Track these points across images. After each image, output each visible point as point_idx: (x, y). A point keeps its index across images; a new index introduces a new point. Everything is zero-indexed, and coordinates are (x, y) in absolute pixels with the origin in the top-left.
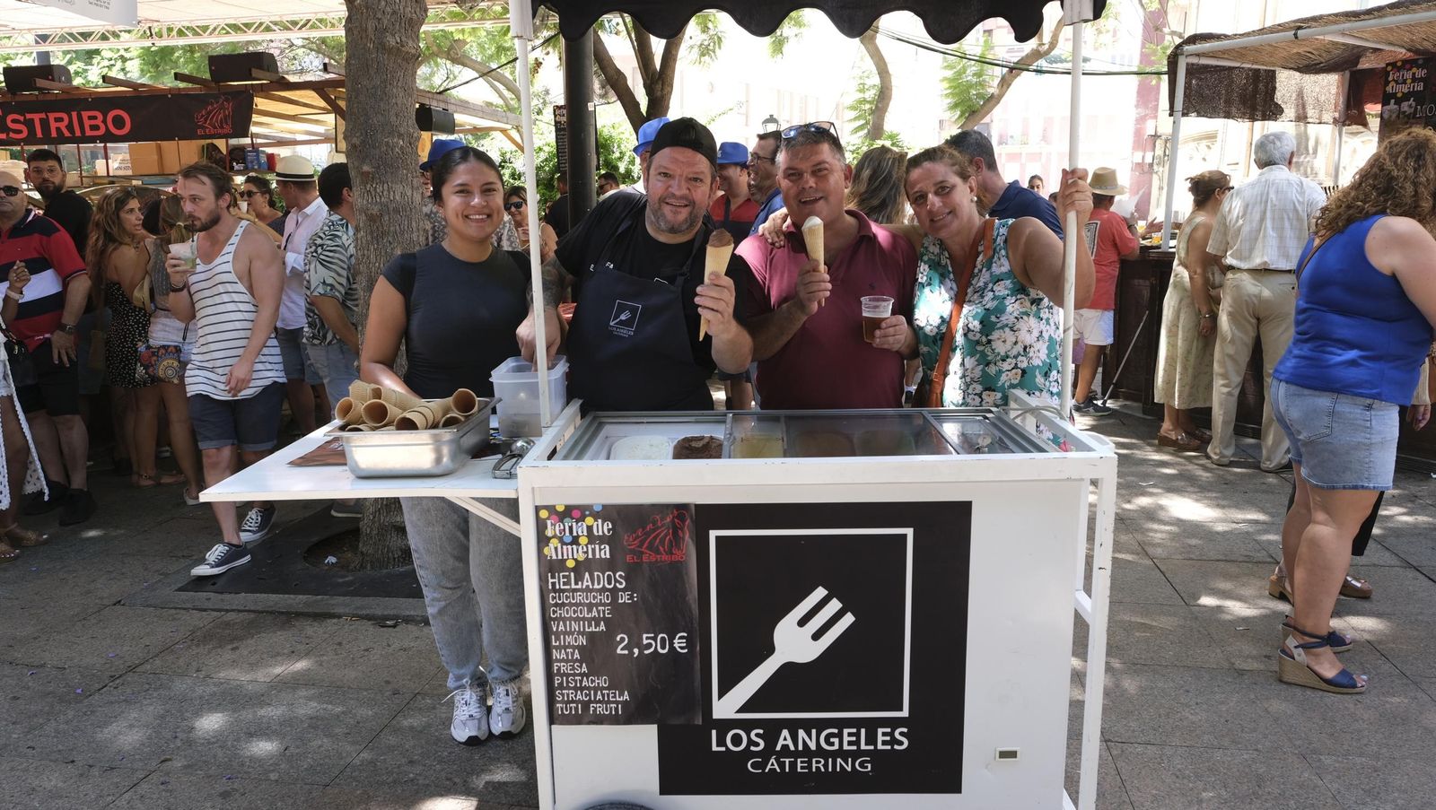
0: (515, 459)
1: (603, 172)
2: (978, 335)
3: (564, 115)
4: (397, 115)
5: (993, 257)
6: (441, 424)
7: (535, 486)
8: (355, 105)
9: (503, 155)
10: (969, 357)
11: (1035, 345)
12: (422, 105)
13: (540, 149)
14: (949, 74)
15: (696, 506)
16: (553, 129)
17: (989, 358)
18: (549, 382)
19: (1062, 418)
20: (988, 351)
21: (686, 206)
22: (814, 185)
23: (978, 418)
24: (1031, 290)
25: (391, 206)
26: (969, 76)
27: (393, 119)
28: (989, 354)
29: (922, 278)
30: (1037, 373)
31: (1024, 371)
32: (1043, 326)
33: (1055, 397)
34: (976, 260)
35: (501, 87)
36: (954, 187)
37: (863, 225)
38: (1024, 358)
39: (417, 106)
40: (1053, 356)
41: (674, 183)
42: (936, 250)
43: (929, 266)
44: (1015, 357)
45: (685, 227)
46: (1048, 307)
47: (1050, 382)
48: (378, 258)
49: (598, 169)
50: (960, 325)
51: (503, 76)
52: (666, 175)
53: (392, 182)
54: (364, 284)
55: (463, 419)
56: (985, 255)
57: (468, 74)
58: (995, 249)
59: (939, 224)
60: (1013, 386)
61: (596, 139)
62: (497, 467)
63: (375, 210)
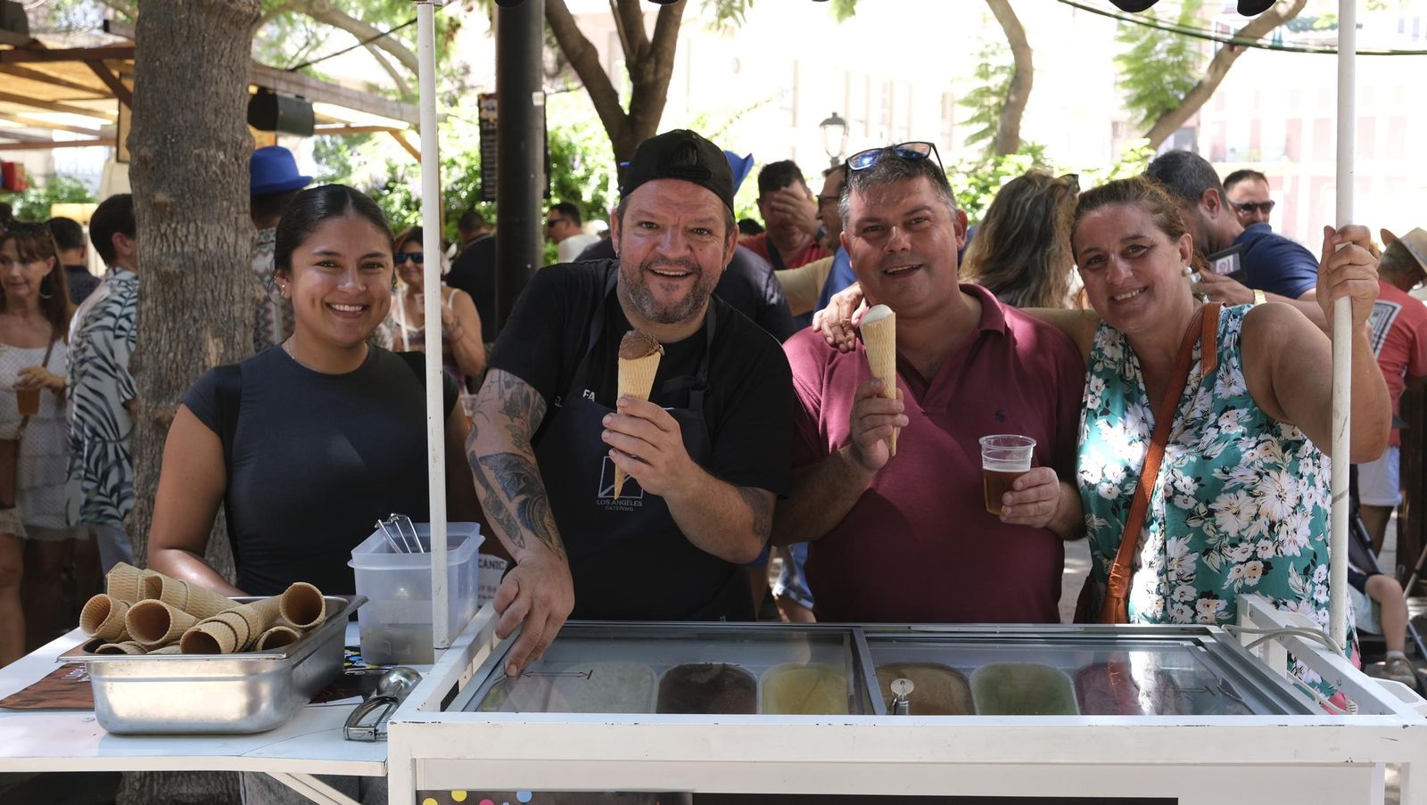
0: (384, 707)
1: (556, 201)
2: (1192, 502)
3: (493, 109)
4: (217, 112)
5: (1218, 369)
6: (260, 643)
7: (418, 757)
8: (149, 95)
9: (392, 170)
10: (1174, 539)
11: (1288, 520)
12: (262, 90)
13: (453, 163)
14: (1128, 48)
15: (696, 796)
16: (477, 129)
17: (1210, 541)
18: (450, 570)
19: (1332, 649)
20: (1208, 528)
21: (687, 275)
22: (908, 246)
23: (1186, 644)
24: (1282, 426)
25: (200, 260)
26: (1161, 51)
27: (210, 117)
28: (1210, 533)
29: (1092, 403)
30: (1291, 569)
31: (1268, 565)
32: (1303, 488)
33: (1323, 610)
34: (1189, 374)
35: (395, 62)
36: (1152, 247)
37: (988, 310)
38: (1269, 543)
39: (253, 90)
40: (1319, 539)
41: (666, 239)
42: (1118, 354)
43: (1106, 382)
44: (1254, 541)
45: (685, 310)
46: (1312, 456)
47: (1314, 585)
48: (174, 344)
49: (547, 196)
50: (1161, 481)
51: (398, 43)
52: (650, 225)
53: (204, 221)
54: (147, 388)
55: (298, 635)
56: (1203, 367)
57: (341, 38)
58: (1220, 355)
59: (1125, 308)
60: (1249, 590)
61: (546, 149)
62: (353, 721)
63: (173, 266)
